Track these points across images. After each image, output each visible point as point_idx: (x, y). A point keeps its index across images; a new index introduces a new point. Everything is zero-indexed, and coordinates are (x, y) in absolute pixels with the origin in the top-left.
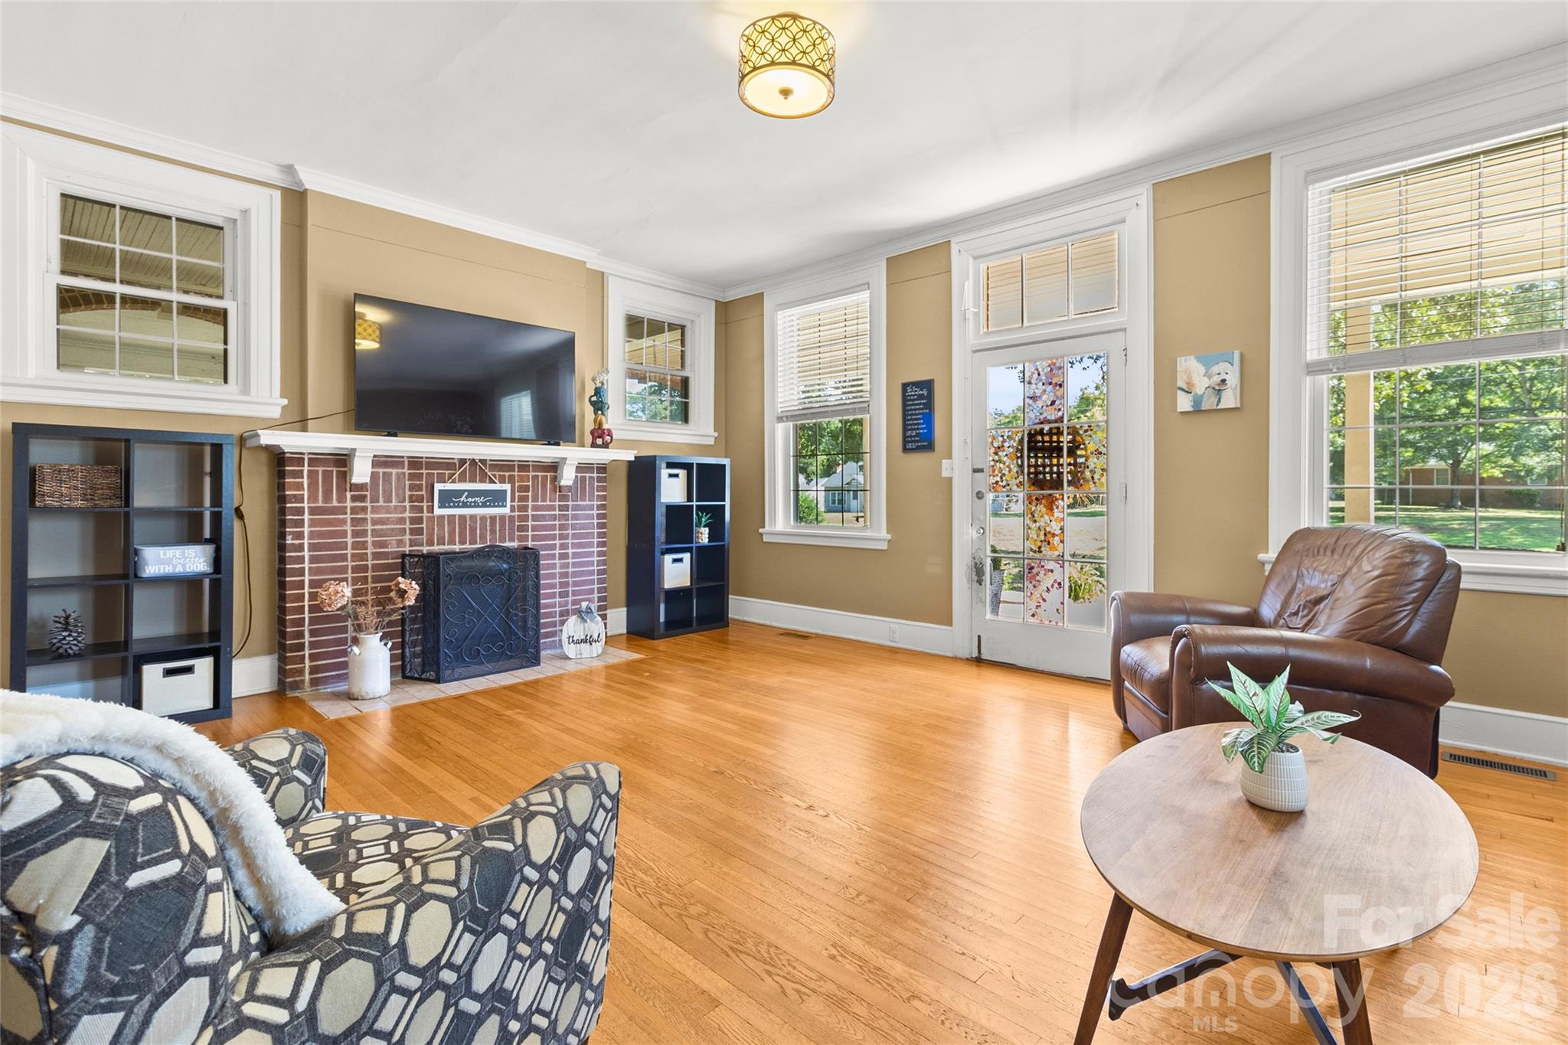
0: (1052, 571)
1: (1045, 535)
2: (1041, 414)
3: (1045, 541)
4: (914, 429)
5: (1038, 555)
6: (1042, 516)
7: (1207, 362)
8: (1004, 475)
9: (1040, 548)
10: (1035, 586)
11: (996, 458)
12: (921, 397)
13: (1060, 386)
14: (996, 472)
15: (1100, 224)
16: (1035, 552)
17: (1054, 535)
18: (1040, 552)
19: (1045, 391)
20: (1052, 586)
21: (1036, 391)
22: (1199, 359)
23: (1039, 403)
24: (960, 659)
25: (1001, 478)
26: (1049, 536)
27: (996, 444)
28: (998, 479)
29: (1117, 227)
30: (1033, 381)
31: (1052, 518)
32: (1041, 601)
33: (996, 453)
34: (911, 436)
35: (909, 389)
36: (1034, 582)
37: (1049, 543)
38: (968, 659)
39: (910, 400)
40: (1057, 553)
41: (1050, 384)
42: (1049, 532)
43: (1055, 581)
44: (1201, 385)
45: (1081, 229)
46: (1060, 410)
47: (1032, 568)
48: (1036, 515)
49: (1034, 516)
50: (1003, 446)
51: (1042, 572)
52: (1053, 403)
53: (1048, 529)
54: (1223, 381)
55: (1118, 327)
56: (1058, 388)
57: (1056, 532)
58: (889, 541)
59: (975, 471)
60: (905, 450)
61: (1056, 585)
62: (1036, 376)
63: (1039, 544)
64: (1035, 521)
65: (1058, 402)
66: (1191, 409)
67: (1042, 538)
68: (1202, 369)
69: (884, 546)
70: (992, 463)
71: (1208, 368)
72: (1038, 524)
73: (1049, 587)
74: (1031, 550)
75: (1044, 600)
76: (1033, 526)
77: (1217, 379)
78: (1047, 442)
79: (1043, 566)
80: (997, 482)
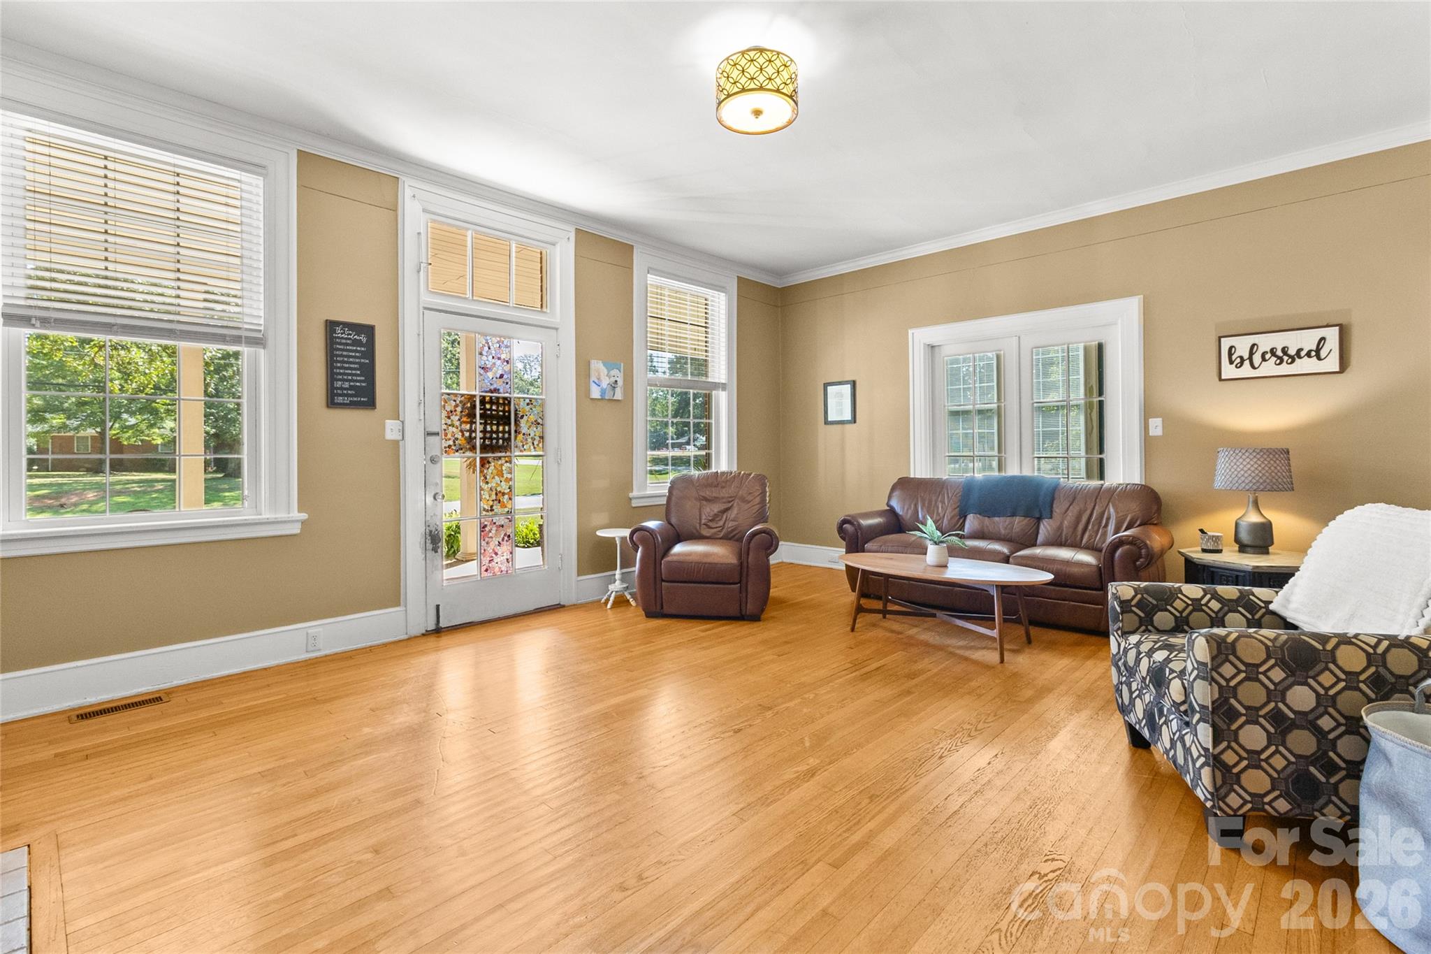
0: (502, 526)
1: (496, 494)
2: (491, 384)
3: (496, 500)
4: (347, 380)
5: (491, 513)
6: (493, 478)
7: (609, 367)
8: (457, 439)
9: (492, 507)
10: (487, 543)
11: (449, 422)
12: (357, 343)
13: (507, 362)
14: (449, 436)
15: (538, 238)
16: (487, 511)
17: (504, 494)
18: (492, 510)
19: (494, 364)
20: (503, 540)
21: (487, 362)
22: (605, 365)
23: (490, 375)
24: (416, 637)
25: (454, 442)
26: (499, 495)
27: (448, 408)
28: (451, 443)
29: (549, 246)
30: (484, 353)
31: (502, 479)
32: (494, 555)
33: (449, 418)
34: (341, 388)
35: (338, 330)
36: (487, 539)
37: (499, 502)
38: (423, 635)
39: (341, 344)
40: (506, 510)
41: (499, 359)
42: (500, 492)
43: (505, 535)
44: (605, 383)
45: (526, 235)
46: (507, 383)
47: (485, 526)
48: (488, 477)
49: (486, 478)
50: (455, 411)
51: (494, 529)
52: (501, 376)
53: (499, 489)
54: (616, 381)
55: (553, 326)
56: (505, 363)
57: (506, 491)
58: (303, 522)
59: (430, 434)
60: (331, 403)
61: (506, 538)
62: (486, 348)
63: (491, 503)
64: (487, 483)
65: (505, 376)
66: (600, 397)
67: (494, 497)
68: (605, 371)
69: (296, 529)
70: (444, 427)
71: (609, 371)
72: (490, 485)
73: (500, 540)
74: (484, 510)
75: (496, 554)
76: (485, 487)
77: (613, 379)
78: (494, 410)
79: (495, 523)
80: (450, 446)
